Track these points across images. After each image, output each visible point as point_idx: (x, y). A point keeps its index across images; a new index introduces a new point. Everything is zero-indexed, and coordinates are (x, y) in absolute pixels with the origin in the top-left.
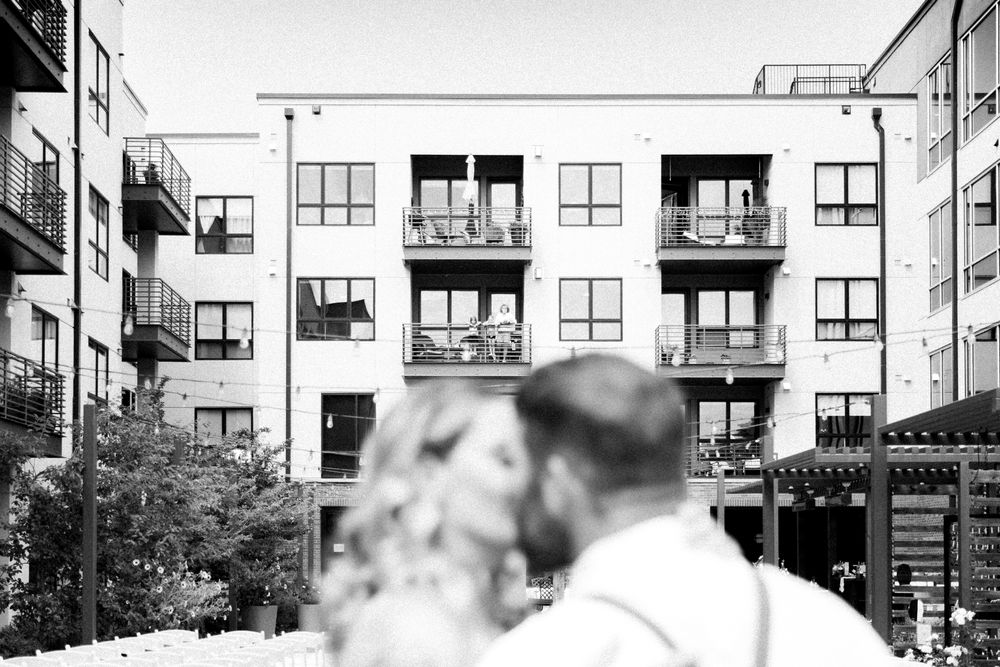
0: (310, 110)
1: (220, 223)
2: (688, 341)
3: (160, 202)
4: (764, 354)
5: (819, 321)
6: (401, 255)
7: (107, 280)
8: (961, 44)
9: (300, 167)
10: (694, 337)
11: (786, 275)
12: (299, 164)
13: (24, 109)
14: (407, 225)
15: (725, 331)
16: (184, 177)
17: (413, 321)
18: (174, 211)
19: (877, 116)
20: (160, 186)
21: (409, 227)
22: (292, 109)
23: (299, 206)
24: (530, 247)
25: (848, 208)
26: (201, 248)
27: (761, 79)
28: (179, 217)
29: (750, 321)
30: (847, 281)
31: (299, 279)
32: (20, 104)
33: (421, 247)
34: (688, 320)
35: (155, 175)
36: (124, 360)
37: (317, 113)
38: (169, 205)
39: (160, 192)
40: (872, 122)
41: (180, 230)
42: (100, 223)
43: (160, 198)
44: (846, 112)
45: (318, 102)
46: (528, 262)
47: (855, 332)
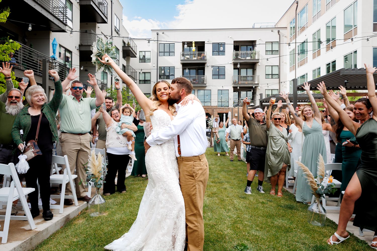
0: (162, 33)
1: (144, 56)
2: (238, 79)
3: (130, 50)
4: (254, 82)
5: (266, 74)
6: (180, 62)
7: (119, 66)
8: (297, 15)
9: (160, 44)
10: (240, 78)
11: (259, 65)
12: (159, 44)
13: (99, 28)
14: (181, 56)
15: (246, 77)
16: (135, 46)
17: (183, 75)
18: (133, 52)
19: (279, 32)
20: (130, 46)
21: (182, 56)
22: (158, 33)
23: (159, 52)
24: (206, 60)
25: (272, 51)
26: (140, 62)
27: (254, 26)
28: (134, 54)
29: (252, 75)
30: (272, 66)
31: (159, 67)
32: (98, 26)
33: (184, 60)
34: (239, 74)
35: (129, 45)
36: (123, 83)
37: (163, 33)
38: (132, 51)
39: (130, 48)
40: (278, 33)
41: (135, 57)
42: (117, 54)
43: (130, 49)
44: (272, 31)
45: (163, 31)
46: (206, 63)
47: (274, 76)
